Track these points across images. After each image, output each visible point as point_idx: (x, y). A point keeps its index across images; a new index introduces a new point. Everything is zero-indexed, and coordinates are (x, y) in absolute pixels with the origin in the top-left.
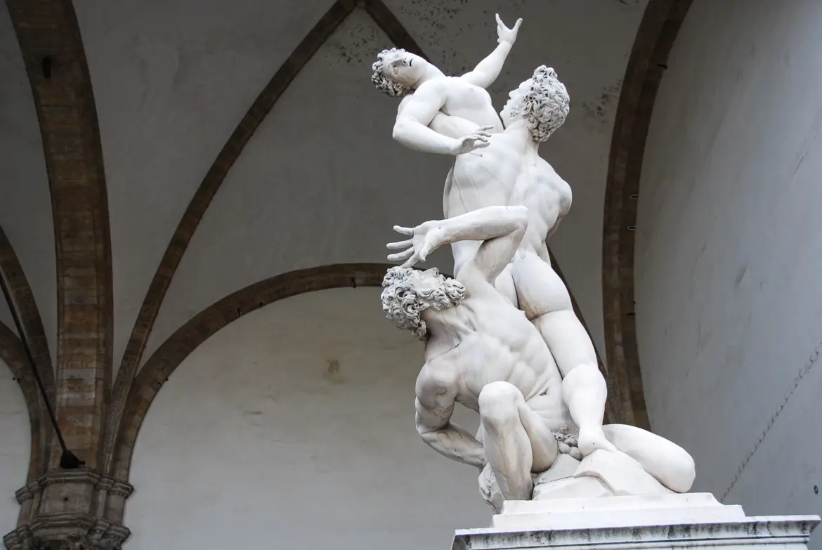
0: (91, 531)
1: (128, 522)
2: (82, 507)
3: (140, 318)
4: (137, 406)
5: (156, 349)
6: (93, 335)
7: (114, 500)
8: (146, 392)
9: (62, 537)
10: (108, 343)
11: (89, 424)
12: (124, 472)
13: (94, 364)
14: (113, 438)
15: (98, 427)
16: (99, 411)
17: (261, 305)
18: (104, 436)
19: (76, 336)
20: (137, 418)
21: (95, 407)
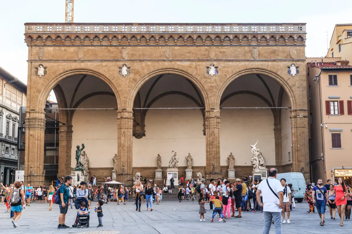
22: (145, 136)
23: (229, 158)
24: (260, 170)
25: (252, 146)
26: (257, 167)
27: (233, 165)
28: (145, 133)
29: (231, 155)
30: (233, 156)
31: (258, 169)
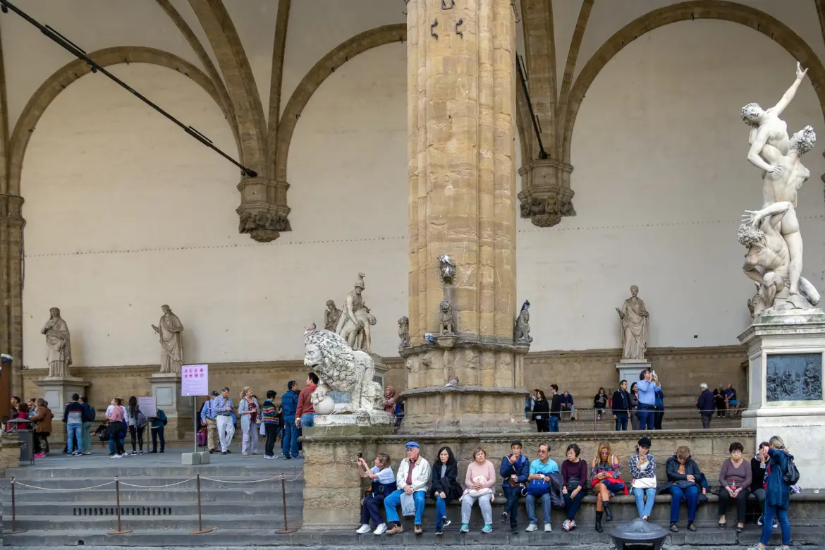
0: (558, 194)
1: (572, 188)
2: (553, 181)
3: (569, 58)
4: (571, 116)
5: (578, 76)
6: (547, 75)
7: (565, 174)
8: (574, 106)
9: (546, 197)
10: (554, 79)
11: (549, 132)
12: (568, 159)
13: (549, 94)
14: (561, 139)
15: (554, 133)
16: (554, 123)
17: (636, 37)
18: (557, 137)
19: (538, 76)
20: (571, 123)
21: (551, 121)
22: (290, 230)
23: (624, 311)
24: (812, 311)
25: (754, 109)
26: (794, 288)
27: (640, 344)
28: (290, 217)
29: (635, 295)
30: (641, 303)
31: (798, 299)
